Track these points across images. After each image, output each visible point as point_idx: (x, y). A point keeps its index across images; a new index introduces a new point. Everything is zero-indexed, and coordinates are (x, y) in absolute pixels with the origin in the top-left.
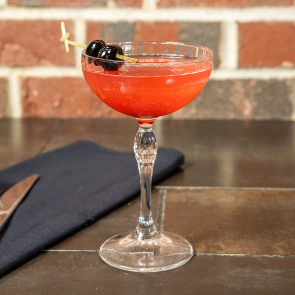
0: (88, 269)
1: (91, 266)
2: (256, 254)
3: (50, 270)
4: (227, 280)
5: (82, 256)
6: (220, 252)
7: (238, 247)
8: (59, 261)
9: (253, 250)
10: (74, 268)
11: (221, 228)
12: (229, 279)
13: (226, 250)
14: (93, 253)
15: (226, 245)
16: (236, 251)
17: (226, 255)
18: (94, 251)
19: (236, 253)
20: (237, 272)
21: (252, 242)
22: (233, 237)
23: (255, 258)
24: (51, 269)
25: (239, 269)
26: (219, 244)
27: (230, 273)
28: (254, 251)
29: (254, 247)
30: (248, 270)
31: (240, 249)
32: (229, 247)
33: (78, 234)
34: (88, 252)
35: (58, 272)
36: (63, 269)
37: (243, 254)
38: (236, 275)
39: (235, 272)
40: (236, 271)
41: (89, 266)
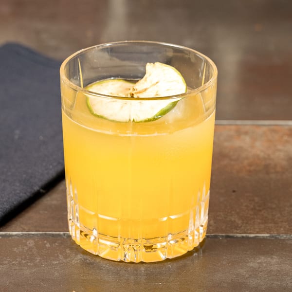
0: (57, 262)
1: (61, 257)
2: (285, 233)
3: (6, 264)
4: (247, 276)
5: (45, 242)
6: (235, 231)
7: (259, 223)
8: (15, 249)
9: (281, 227)
10: (38, 261)
11: (234, 191)
12: (250, 273)
13: (243, 228)
14: (59, 235)
15: (243, 220)
16: (257, 230)
17: (244, 235)
18: (62, 233)
19: (258, 233)
20: (261, 263)
21: (279, 215)
22: (252, 206)
23: (284, 240)
24: (6, 262)
25: (263, 258)
26: (233, 219)
27: (251, 264)
28: (282, 229)
29: (282, 222)
30: (275, 260)
31: (262, 226)
32: (247, 223)
33: (34, 205)
34: (53, 235)
35: (17, 268)
36: (24, 262)
37: (268, 233)
38: (259, 268)
39: (259, 263)
40: (259, 261)
41: (58, 256)
